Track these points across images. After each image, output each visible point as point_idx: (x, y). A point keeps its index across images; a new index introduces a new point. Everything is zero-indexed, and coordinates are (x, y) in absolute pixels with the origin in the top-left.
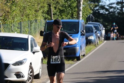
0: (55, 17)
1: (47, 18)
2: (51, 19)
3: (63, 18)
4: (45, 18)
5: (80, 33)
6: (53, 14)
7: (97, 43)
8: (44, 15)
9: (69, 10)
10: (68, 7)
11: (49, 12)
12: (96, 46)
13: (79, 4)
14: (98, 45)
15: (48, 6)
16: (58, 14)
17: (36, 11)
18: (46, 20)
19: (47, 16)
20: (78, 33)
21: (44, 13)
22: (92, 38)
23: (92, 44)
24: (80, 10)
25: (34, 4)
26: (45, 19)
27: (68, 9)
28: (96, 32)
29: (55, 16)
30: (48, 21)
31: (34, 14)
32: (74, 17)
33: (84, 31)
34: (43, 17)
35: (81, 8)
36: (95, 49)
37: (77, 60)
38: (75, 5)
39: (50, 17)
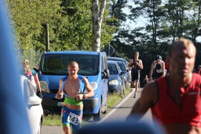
0: (53, 46)
1: (40, 48)
2: (47, 50)
3: (65, 48)
4: (36, 46)
5: (100, 75)
6: (50, 42)
7: (123, 91)
8: (36, 42)
9: (76, 35)
10: (75, 31)
11: (43, 38)
12: (122, 97)
13: (96, 26)
14: (124, 94)
15: (43, 27)
16: (58, 41)
17: (23, 35)
18: (39, 51)
19: (39, 44)
20: (97, 74)
21: (35, 39)
22: (115, 82)
23: (115, 93)
24: (98, 36)
25: (21, 23)
26: (37, 49)
27: (74, 33)
28: (122, 73)
29: (54, 44)
30: (46, 52)
31: (19, 40)
32: (83, 48)
33: (108, 71)
34: (34, 45)
35: (99, 32)
36: (120, 102)
37: (94, 119)
38: (86, 27)
39: (44, 47)
